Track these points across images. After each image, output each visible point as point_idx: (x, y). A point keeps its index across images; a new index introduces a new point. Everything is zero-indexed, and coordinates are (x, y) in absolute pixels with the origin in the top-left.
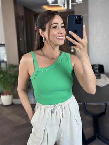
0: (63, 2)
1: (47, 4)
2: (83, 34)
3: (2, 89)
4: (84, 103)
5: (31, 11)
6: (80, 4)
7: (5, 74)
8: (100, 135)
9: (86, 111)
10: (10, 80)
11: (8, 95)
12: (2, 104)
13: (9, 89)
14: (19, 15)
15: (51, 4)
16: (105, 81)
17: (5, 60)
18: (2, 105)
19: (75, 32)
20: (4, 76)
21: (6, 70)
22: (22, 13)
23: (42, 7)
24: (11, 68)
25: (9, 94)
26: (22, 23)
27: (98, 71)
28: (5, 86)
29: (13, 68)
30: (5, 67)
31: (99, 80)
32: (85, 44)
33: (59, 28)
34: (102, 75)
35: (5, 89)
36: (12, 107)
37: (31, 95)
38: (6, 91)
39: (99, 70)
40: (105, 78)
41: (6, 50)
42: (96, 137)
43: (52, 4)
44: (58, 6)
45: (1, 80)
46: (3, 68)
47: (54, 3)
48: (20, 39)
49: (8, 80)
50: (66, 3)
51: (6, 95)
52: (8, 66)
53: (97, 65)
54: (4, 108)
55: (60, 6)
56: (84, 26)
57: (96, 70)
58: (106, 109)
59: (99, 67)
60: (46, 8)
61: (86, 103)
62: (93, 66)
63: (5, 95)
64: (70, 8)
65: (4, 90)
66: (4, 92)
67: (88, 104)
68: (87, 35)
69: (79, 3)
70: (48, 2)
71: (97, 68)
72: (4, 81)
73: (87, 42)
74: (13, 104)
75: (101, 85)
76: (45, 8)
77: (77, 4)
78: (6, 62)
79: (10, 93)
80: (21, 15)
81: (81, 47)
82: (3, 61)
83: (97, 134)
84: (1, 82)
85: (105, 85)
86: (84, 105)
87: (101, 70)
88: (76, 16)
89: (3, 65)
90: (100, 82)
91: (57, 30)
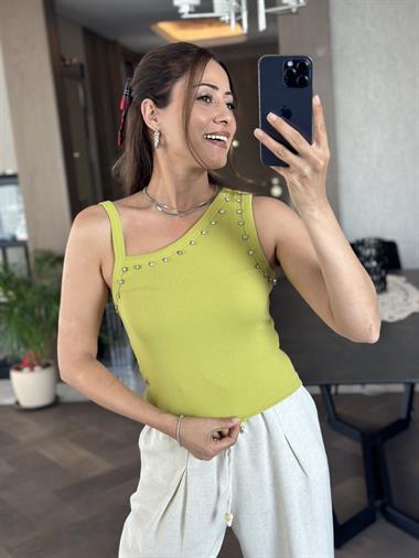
0: (234, 4)
1: (174, 15)
3: (15, 346)
4: (328, 387)
5: (114, 44)
6: (299, 8)
7: (22, 288)
8: (392, 506)
9: (336, 414)
10: (43, 312)
11: (37, 368)
12: (17, 403)
13: (42, 345)
14: (68, 62)
15: (186, 16)
16: (405, 300)
17: (22, 235)
18: (18, 408)
20: (20, 296)
22: (77, 55)
23: (153, 28)
24: (47, 265)
25: (40, 364)
26: (81, 93)
27: (374, 264)
28: (26, 336)
30: (24, 261)
31: (382, 298)
32: (322, 163)
33: (218, 104)
34: (391, 279)
35: (27, 345)
37: (126, 365)
38: (31, 351)
39: (380, 260)
40: (403, 289)
41: (21, 198)
42: (378, 515)
43: (190, 13)
44: (217, 21)
45: (11, 312)
46: (15, 265)
47: (198, 9)
48: (76, 155)
49: (36, 311)
50: (244, 7)
51: (32, 367)
52: (32, 259)
53: (372, 242)
54: (24, 419)
55: (222, 19)
57: (369, 259)
58: (410, 407)
59: (378, 250)
61: (337, 385)
62: (357, 247)
63: (26, 370)
64: (262, 25)
65: (22, 350)
66: (22, 357)
67: (343, 389)
69: (293, 6)
70: (177, 8)
71: (374, 252)
72: (22, 315)
74: (56, 403)
75: (391, 317)
76: (164, 31)
77: (289, 12)
78: (23, 244)
79: (44, 361)
80: (75, 61)
82: (14, 242)
83: (378, 503)
84: (9, 320)
85: (403, 316)
86: (327, 396)
87: (387, 260)
88: (287, 59)
89: (15, 255)
90: (383, 304)
91: (211, 108)
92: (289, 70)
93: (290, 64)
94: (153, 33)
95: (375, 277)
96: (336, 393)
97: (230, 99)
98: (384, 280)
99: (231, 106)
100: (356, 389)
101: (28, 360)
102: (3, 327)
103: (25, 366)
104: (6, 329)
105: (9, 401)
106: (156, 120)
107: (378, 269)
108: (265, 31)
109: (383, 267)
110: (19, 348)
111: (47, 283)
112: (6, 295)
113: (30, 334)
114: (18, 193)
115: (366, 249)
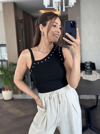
0: (58, 5)
2: (77, 35)
3: (3, 85)
7: (6, 71)
8: (92, 126)
10: (10, 77)
11: (8, 90)
12: (3, 99)
13: (10, 85)
14: (19, 19)
16: (96, 76)
17: (6, 59)
18: (3, 100)
19: (71, 34)
20: (5, 73)
21: (7, 67)
24: (12, 66)
25: (9, 90)
26: (21, 26)
27: (89, 67)
28: (6, 82)
29: (13, 66)
30: (6, 65)
32: (78, 43)
33: (57, 28)
34: (93, 71)
35: (6, 85)
36: (12, 101)
38: (7, 86)
40: (96, 74)
41: (6, 50)
44: (53, 9)
45: (3, 77)
46: (4, 65)
48: (20, 41)
49: (9, 76)
50: (60, 6)
51: (7, 90)
52: (8, 64)
53: (89, 62)
56: (77, 29)
58: (97, 103)
60: (42, 12)
63: (6, 91)
65: (5, 86)
66: (5, 87)
68: (80, 36)
71: (89, 65)
72: (5, 78)
73: (80, 41)
74: (13, 99)
75: (93, 80)
78: (6, 61)
79: (10, 89)
80: (21, 18)
81: (75, 45)
82: (5, 60)
83: (89, 125)
84: (2, 78)
85: (96, 80)
87: (92, 67)
89: (4, 63)
90: (91, 77)
92: (71, 24)
93: (71, 22)
94: (39, 13)
95: (89, 71)
97: (60, 27)
98: (91, 72)
99: (61, 29)
101: (6, 89)
102: (1, 80)
103: (6, 90)
106: (42, 29)
107: (90, 69)
109: (91, 68)
110: (4, 85)
111: (12, 70)
112: (2, 72)
113: (7, 82)
115: (87, 64)
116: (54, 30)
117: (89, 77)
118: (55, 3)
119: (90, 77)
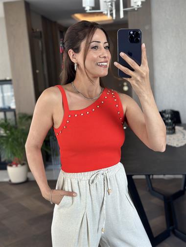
0: (110, 6)
1: (82, 11)
2: (142, 58)
3: (10, 155)
4: (149, 176)
5: (55, 23)
6: (138, 9)
7: (13, 130)
8: (177, 229)
9: (153, 189)
11: (19, 166)
12: (10, 181)
13: (22, 155)
14: (35, 31)
15: (88, 11)
17: (13, 106)
18: (10, 183)
20: (12, 133)
22: (39, 27)
23: (73, 16)
24: (24, 120)
25: (20, 164)
26: (40, 44)
27: (170, 121)
28: (15, 151)
30: (14, 118)
31: (173, 136)
32: (145, 74)
33: (101, 48)
34: (177, 128)
35: (15, 155)
37: (59, 164)
38: (16, 158)
39: (173, 119)
40: (182, 132)
41: (13, 90)
42: (171, 233)
43: (90, 10)
44: (101, 14)
45: (8, 140)
46: (10, 119)
47: (93, 8)
48: (37, 71)
49: (19, 140)
50: (114, 8)
51: (17, 165)
52: (17, 117)
53: (169, 111)
54: (13, 188)
55: (104, 13)
56: (143, 45)
57: (167, 119)
58: (185, 185)
59: (172, 115)
60: (80, 17)
61: (153, 175)
62: (162, 114)
63: (14, 166)
64: (122, 16)
65: (13, 157)
66: (12, 160)
67: (155, 177)
69: (136, 7)
70: (84, 8)
71: (170, 116)
72: (13, 142)
73: (148, 70)
74: (27, 181)
75: (177, 145)
76: (77, 18)
77: (133, 10)
78: (14, 110)
79: (22, 162)
80: (38, 30)
82: (10, 109)
83: (171, 228)
85: (183, 144)
86: (148, 179)
87: (175, 119)
88: (131, 30)
89: (10, 115)
90: (174, 139)
91: (98, 51)
92: (131, 35)
93: (132, 33)
94: (72, 19)
95: (170, 127)
96: (152, 178)
98: (174, 129)
100: (161, 177)
101: (15, 162)
103: (14, 164)
104: (6, 147)
105: (6, 180)
106: (75, 58)
107: (172, 123)
108: (123, 18)
109: (174, 122)
111: (24, 128)
112: (6, 133)
114: (12, 88)
115: (166, 114)
116: (95, 56)
117: (170, 140)
118: (105, 3)
119: (172, 139)
